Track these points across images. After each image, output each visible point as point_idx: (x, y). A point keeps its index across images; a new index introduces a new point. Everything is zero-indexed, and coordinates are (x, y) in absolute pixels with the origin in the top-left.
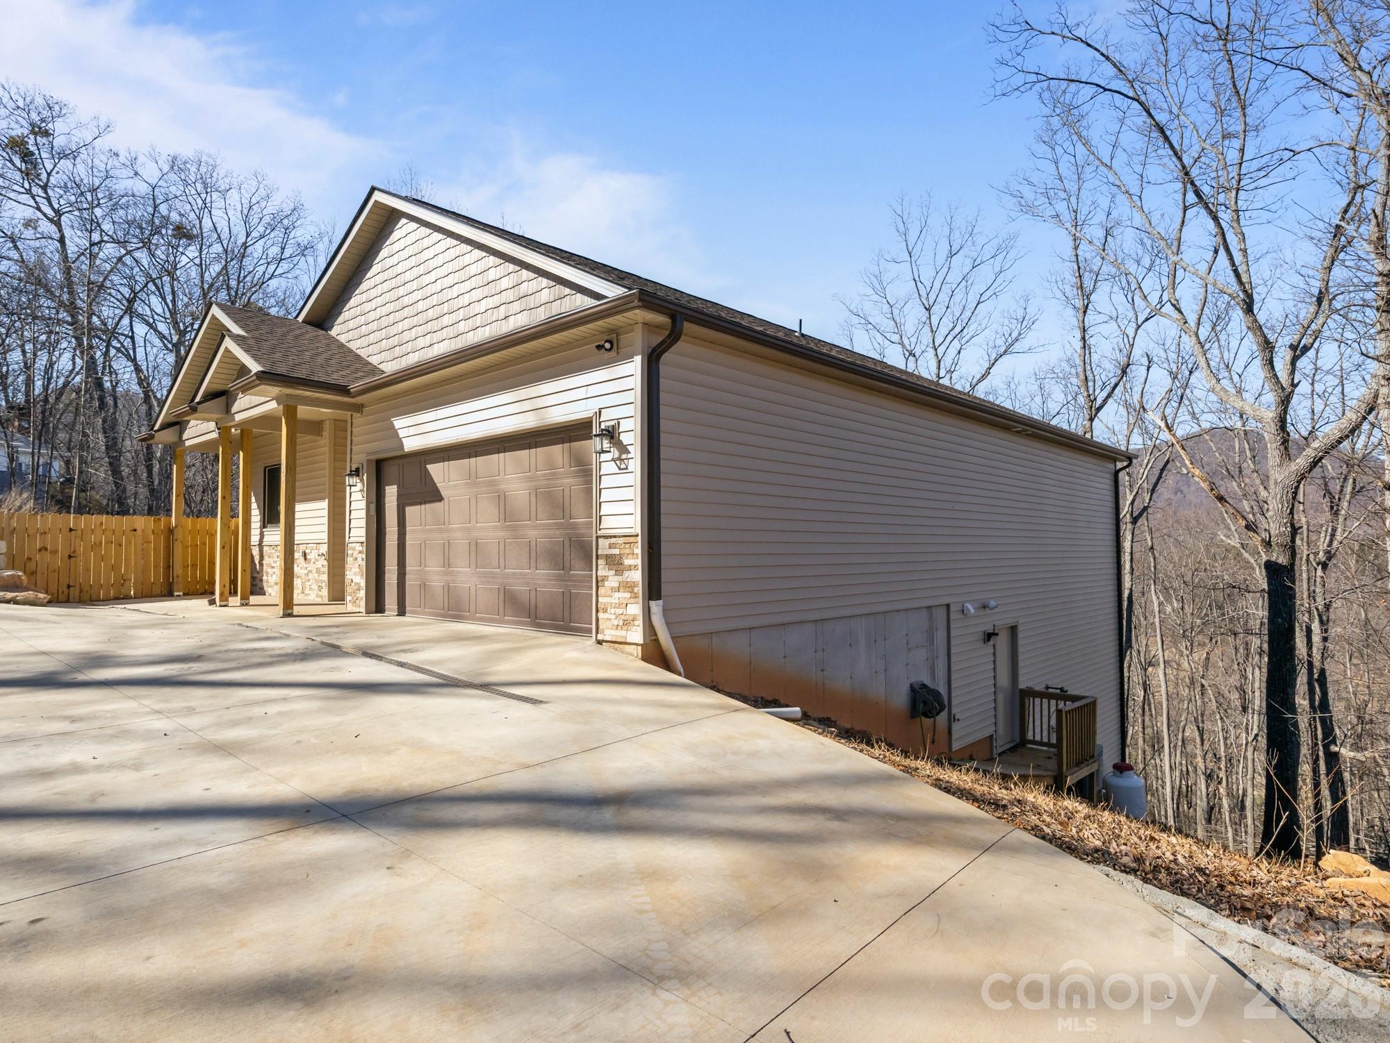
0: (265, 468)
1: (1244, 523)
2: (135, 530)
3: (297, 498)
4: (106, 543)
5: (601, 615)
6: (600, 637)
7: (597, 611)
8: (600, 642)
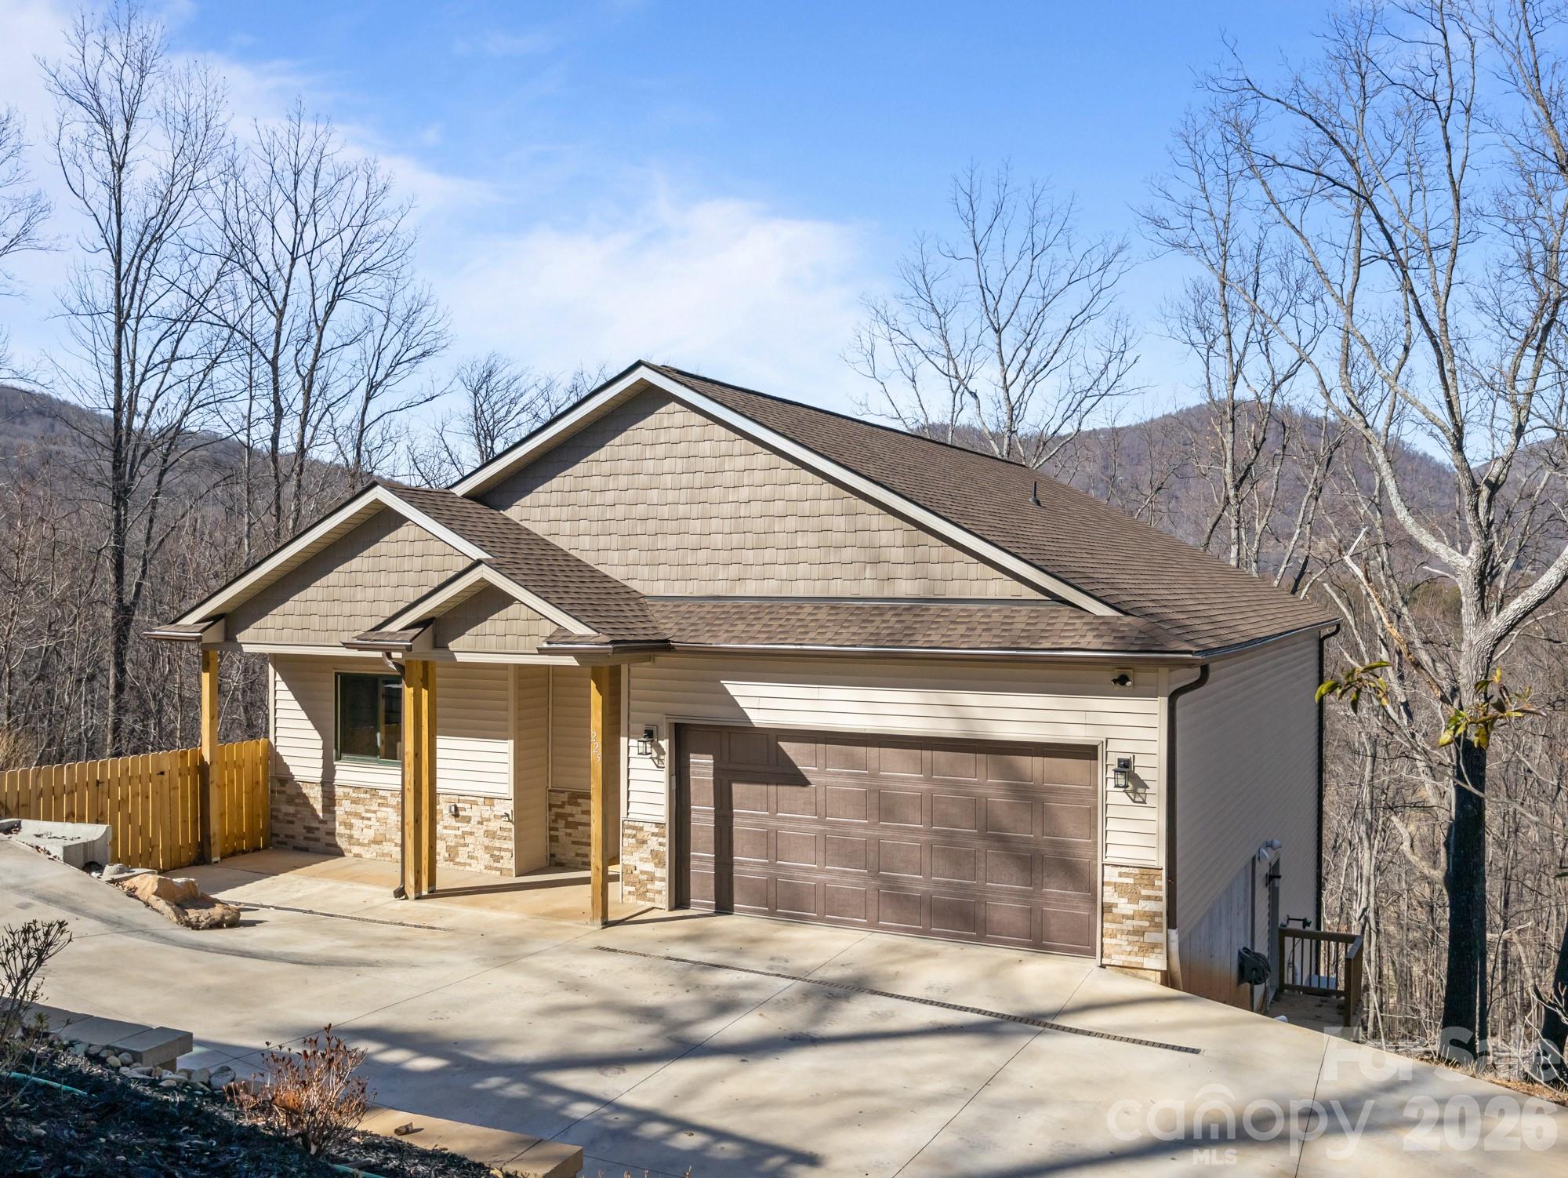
0: (336, 674)
1: (1439, 694)
2: (162, 773)
3: (439, 730)
4: (133, 797)
5: (1106, 940)
6: (1105, 961)
7: (1102, 936)
8: (1103, 966)
